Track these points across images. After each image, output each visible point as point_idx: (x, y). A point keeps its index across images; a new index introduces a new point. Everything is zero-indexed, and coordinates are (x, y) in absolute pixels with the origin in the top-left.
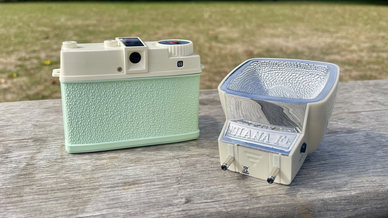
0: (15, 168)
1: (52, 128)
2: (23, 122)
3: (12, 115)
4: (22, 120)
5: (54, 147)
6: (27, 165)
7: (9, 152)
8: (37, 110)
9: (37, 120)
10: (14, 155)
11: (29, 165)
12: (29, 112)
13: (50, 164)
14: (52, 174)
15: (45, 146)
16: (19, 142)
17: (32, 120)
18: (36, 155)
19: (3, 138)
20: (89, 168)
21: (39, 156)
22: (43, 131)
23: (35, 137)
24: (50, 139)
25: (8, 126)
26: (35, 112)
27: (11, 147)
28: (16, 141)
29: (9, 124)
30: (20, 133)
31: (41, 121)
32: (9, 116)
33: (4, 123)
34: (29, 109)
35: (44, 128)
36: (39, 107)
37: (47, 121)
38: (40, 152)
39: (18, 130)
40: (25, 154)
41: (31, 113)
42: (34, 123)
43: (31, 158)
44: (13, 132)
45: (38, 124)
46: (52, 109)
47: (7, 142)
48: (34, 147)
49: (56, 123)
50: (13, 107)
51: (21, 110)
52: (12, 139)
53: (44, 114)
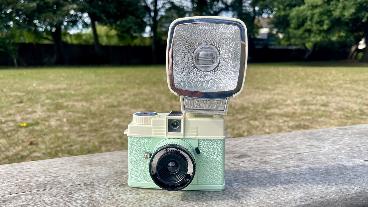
0: (82, 203)
1: (93, 176)
2: (68, 173)
3: (56, 168)
4: (67, 171)
5: (102, 188)
6: (90, 201)
8: (73, 164)
9: (78, 171)
10: (76, 195)
15: (95, 188)
16: (75, 187)
17: (74, 171)
18: (92, 195)
19: (60, 185)
22: (88, 179)
23: (84, 183)
24: (96, 183)
25: (59, 176)
27: (70, 190)
28: (72, 186)
30: (71, 181)
31: (82, 172)
32: (55, 169)
33: (54, 174)
34: (67, 163)
35: (87, 176)
36: (74, 162)
37: (86, 171)
38: (94, 192)
39: (68, 179)
41: (71, 166)
43: (90, 196)
44: (65, 180)
45: (81, 174)
46: (85, 163)
47: (65, 187)
48: (87, 189)
49: (94, 172)
50: (54, 163)
51: (61, 164)
52: (68, 185)
53: (81, 167)
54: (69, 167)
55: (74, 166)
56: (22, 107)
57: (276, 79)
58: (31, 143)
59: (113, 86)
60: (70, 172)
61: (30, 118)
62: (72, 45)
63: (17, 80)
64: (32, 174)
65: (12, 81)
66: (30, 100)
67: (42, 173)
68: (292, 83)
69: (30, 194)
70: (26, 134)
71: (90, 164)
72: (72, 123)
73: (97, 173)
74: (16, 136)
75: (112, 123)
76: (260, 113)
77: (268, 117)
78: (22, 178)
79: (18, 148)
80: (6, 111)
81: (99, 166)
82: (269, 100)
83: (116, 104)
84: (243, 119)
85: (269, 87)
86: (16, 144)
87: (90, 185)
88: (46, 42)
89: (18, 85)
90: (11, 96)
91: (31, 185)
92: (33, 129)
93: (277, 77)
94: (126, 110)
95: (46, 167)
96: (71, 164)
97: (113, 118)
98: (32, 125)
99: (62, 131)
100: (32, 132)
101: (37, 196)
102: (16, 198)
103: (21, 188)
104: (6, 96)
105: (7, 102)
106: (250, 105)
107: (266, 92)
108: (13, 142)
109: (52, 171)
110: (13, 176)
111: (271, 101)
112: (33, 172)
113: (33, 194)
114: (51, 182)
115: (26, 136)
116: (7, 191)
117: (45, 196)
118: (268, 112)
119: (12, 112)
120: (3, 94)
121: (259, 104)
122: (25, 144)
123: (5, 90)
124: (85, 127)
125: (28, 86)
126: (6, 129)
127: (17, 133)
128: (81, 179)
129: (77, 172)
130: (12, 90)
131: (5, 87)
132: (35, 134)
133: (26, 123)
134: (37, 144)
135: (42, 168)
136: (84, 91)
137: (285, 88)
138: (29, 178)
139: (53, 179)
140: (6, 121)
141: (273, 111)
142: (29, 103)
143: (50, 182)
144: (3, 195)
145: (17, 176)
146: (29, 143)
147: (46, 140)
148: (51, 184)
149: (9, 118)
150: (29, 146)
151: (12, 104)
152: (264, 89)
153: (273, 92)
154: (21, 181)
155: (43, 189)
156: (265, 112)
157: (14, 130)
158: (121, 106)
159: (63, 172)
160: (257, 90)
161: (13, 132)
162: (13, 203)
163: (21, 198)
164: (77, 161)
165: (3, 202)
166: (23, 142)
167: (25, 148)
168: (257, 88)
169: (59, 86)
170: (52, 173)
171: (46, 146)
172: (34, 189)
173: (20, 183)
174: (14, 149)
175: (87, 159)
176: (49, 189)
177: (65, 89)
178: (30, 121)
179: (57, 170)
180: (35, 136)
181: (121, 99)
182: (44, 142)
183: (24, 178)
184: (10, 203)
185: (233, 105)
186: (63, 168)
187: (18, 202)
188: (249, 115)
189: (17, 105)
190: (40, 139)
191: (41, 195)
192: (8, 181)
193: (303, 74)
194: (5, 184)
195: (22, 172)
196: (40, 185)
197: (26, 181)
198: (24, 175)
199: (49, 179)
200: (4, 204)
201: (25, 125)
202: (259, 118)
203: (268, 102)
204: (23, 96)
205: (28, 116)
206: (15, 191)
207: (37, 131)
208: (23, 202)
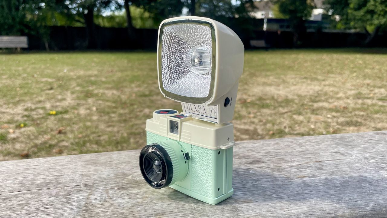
0: (78, 205)
1: (95, 177)
2: (72, 173)
3: (62, 167)
4: (71, 170)
5: (100, 190)
6: (86, 204)
7: (70, 195)
8: (79, 163)
9: (82, 170)
10: (74, 197)
11: (87, 203)
12: (74, 165)
13: (102, 203)
14: (105, 209)
15: (94, 190)
16: (75, 188)
17: (78, 171)
18: (90, 197)
19: (62, 185)
20: (130, 204)
21: (92, 197)
22: (89, 179)
23: (85, 183)
24: (96, 185)
25: (62, 175)
26: (78, 164)
27: (70, 191)
28: (72, 187)
29: (62, 174)
30: (73, 181)
31: (85, 172)
32: (60, 167)
33: (58, 173)
34: (73, 162)
35: (89, 177)
36: (80, 160)
37: (90, 172)
38: (92, 195)
39: (70, 179)
40: (82, 196)
41: (76, 165)
42: (80, 173)
43: (87, 198)
44: (67, 180)
45: (84, 174)
46: (91, 162)
47: (65, 187)
48: (86, 191)
49: (97, 172)
50: (60, 161)
51: (67, 163)
52: (69, 185)
53: (86, 166)
54: (74, 166)
55: (80, 165)
56: (52, 94)
57: (329, 68)
58: (60, 132)
59: (145, 73)
60: (74, 171)
61: (60, 106)
62: (105, 29)
63: (48, 65)
64: (36, 172)
65: (43, 67)
66: (60, 86)
67: (47, 171)
68: (347, 72)
69: (31, 193)
70: (56, 122)
71: (96, 164)
72: (101, 112)
73: (100, 174)
74: (45, 124)
75: (142, 114)
76: (306, 107)
77: (314, 111)
78: (26, 176)
79: (47, 137)
80: (36, 97)
81: (103, 166)
82: (317, 92)
83: (147, 93)
84: (286, 113)
85: (320, 77)
86: (45, 132)
87: (90, 187)
88: (78, 25)
89: (49, 71)
90: (42, 82)
91: (33, 184)
92: (62, 117)
93: (330, 65)
94: (157, 100)
95: (52, 165)
96: (77, 163)
97: (144, 108)
98: (61, 113)
99: (90, 121)
100: (61, 120)
101: (37, 196)
102: (16, 196)
103: (24, 186)
104: (37, 82)
105: (38, 88)
106: (296, 97)
107: (316, 82)
108: (42, 130)
109: (56, 169)
110: (19, 173)
111: (320, 93)
112: (38, 170)
113: (33, 193)
114: (54, 181)
115: (55, 124)
116: (10, 189)
117: (44, 196)
118: (316, 105)
119: (42, 99)
120: (34, 80)
121: (306, 96)
122: (54, 133)
123: (36, 76)
124: (115, 117)
125: (59, 72)
126: (35, 117)
127: (46, 121)
128: (83, 179)
129: (80, 171)
130: (43, 76)
131: (36, 73)
132: (64, 123)
133: (56, 111)
134: (65, 133)
135: (48, 166)
136: (115, 78)
137: (339, 78)
138: (33, 176)
139: (56, 178)
140: (36, 108)
141: (321, 104)
142: (59, 90)
143: (52, 181)
144: (5, 192)
145: (22, 173)
146: (57, 132)
147: (75, 129)
148: (53, 183)
149: (39, 105)
150: (57, 135)
151: (42, 90)
152: (313, 79)
153: (323, 83)
154: (25, 179)
155: (43, 188)
156: (312, 106)
157: (43, 118)
158: (152, 96)
159: (67, 171)
160: (305, 80)
161: (43, 120)
162: (13, 201)
163: (21, 197)
164: (83, 160)
165: (4, 200)
166: (52, 130)
167: (53, 136)
168: (305, 78)
169: (90, 73)
170: (56, 172)
171: (74, 135)
172: (35, 188)
173: (23, 181)
174: (43, 137)
175: (94, 158)
176: (50, 189)
177: (96, 76)
178: (60, 109)
179: (62, 169)
180: (64, 124)
181: (153, 88)
182: (72, 131)
183: (28, 176)
184: (10, 201)
185: (276, 97)
186: (68, 166)
187: (18, 201)
188: (293, 109)
189: (48, 92)
190: (68, 128)
191: (40, 195)
192: (13, 178)
193: (361, 62)
194: (10, 181)
195: (28, 169)
196: (42, 184)
197: (30, 179)
198: (29, 173)
199: (52, 178)
200: (4, 202)
201: (54, 112)
202: (303, 112)
203: (316, 95)
204: (53, 82)
205: (58, 104)
206: (17, 189)
207: (65, 119)
208: (22, 200)
